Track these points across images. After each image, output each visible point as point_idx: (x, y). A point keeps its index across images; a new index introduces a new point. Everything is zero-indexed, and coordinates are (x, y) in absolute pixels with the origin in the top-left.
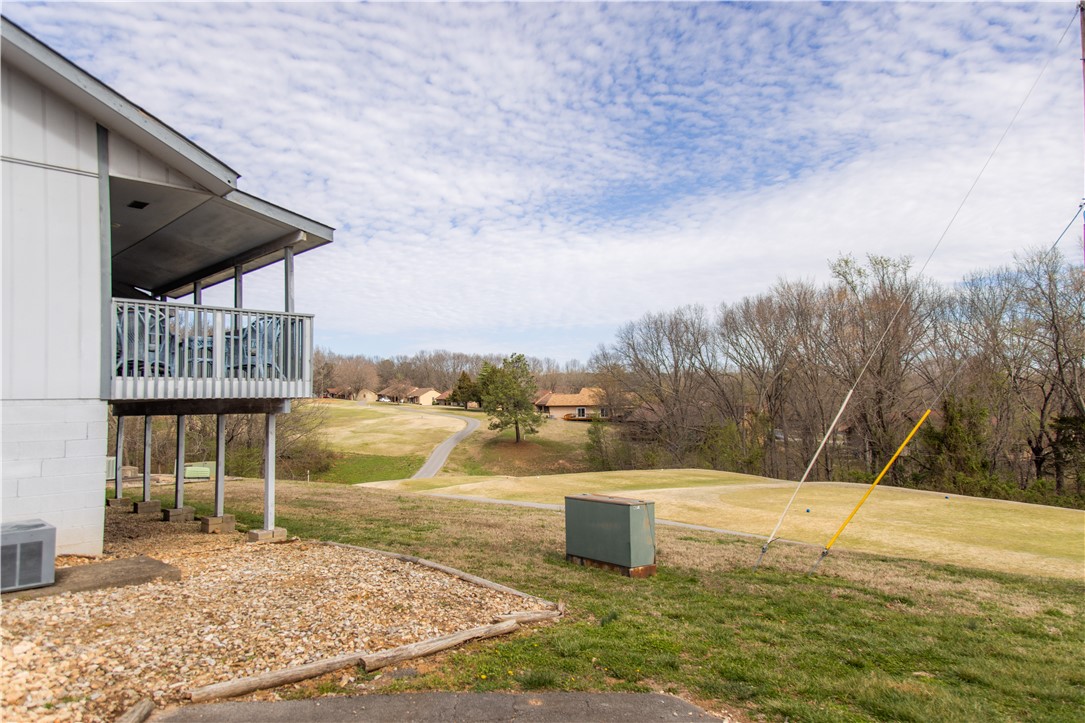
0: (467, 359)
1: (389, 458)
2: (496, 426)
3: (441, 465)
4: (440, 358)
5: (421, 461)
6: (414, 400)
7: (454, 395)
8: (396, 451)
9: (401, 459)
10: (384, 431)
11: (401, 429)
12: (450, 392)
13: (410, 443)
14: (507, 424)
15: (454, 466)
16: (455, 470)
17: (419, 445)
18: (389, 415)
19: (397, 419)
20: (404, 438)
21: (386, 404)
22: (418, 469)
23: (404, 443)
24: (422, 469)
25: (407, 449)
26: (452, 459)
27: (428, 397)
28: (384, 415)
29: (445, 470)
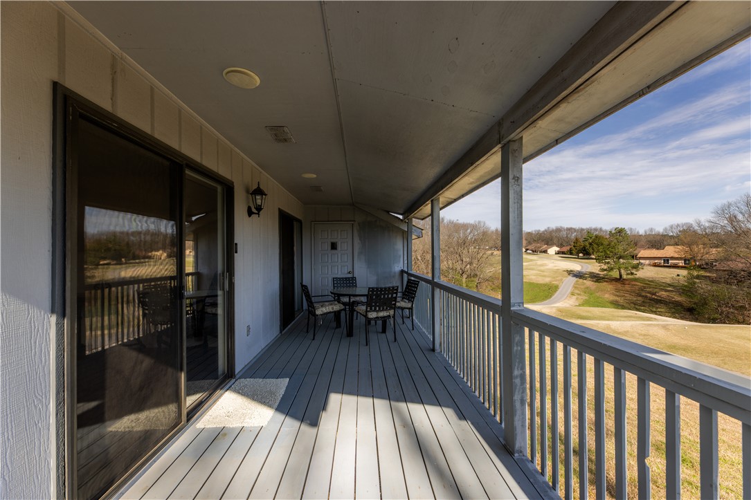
0: (575, 230)
1: (537, 284)
2: (603, 270)
3: (569, 291)
4: (559, 230)
5: (557, 288)
6: (545, 252)
7: (571, 250)
8: (541, 280)
9: (545, 285)
10: (533, 269)
11: (542, 268)
12: (568, 248)
13: (549, 277)
14: (612, 269)
15: (577, 291)
16: (578, 294)
17: (554, 278)
18: (534, 260)
19: (539, 262)
20: (545, 274)
21: (530, 254)
22: (555, 292)
23: (545, 276)
24: (558, 292)
25: (547, 280)
26: (575, 288)
27: (553, 250)
28: (531, 260)
29: (573, 294)
